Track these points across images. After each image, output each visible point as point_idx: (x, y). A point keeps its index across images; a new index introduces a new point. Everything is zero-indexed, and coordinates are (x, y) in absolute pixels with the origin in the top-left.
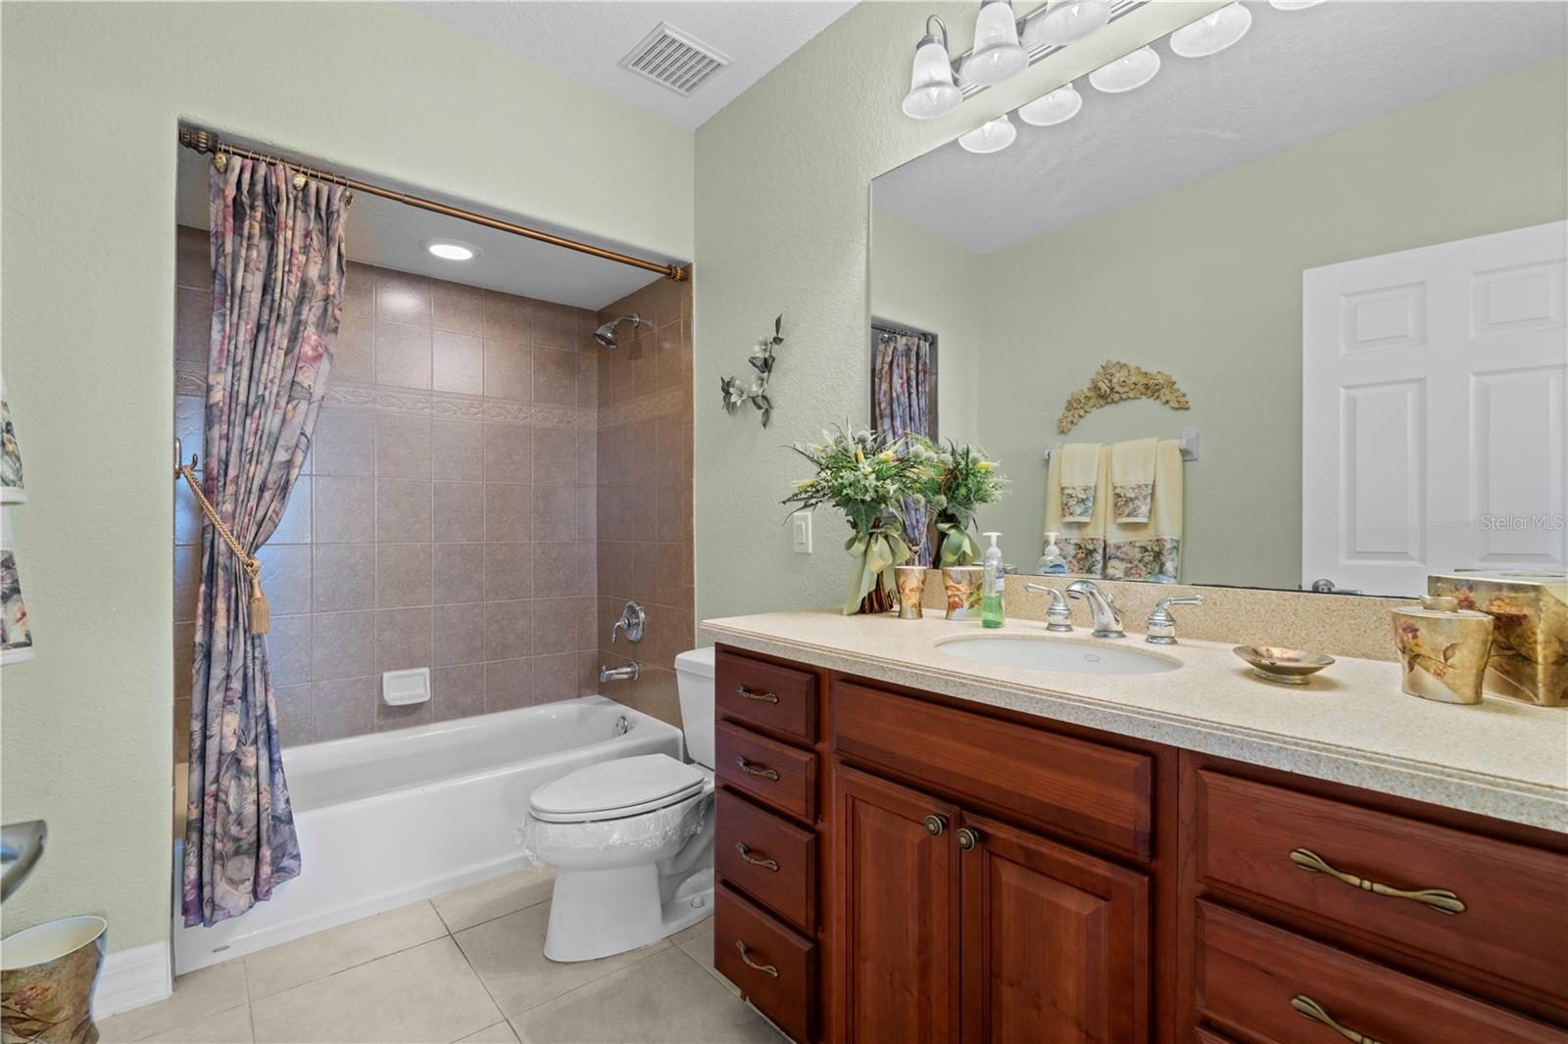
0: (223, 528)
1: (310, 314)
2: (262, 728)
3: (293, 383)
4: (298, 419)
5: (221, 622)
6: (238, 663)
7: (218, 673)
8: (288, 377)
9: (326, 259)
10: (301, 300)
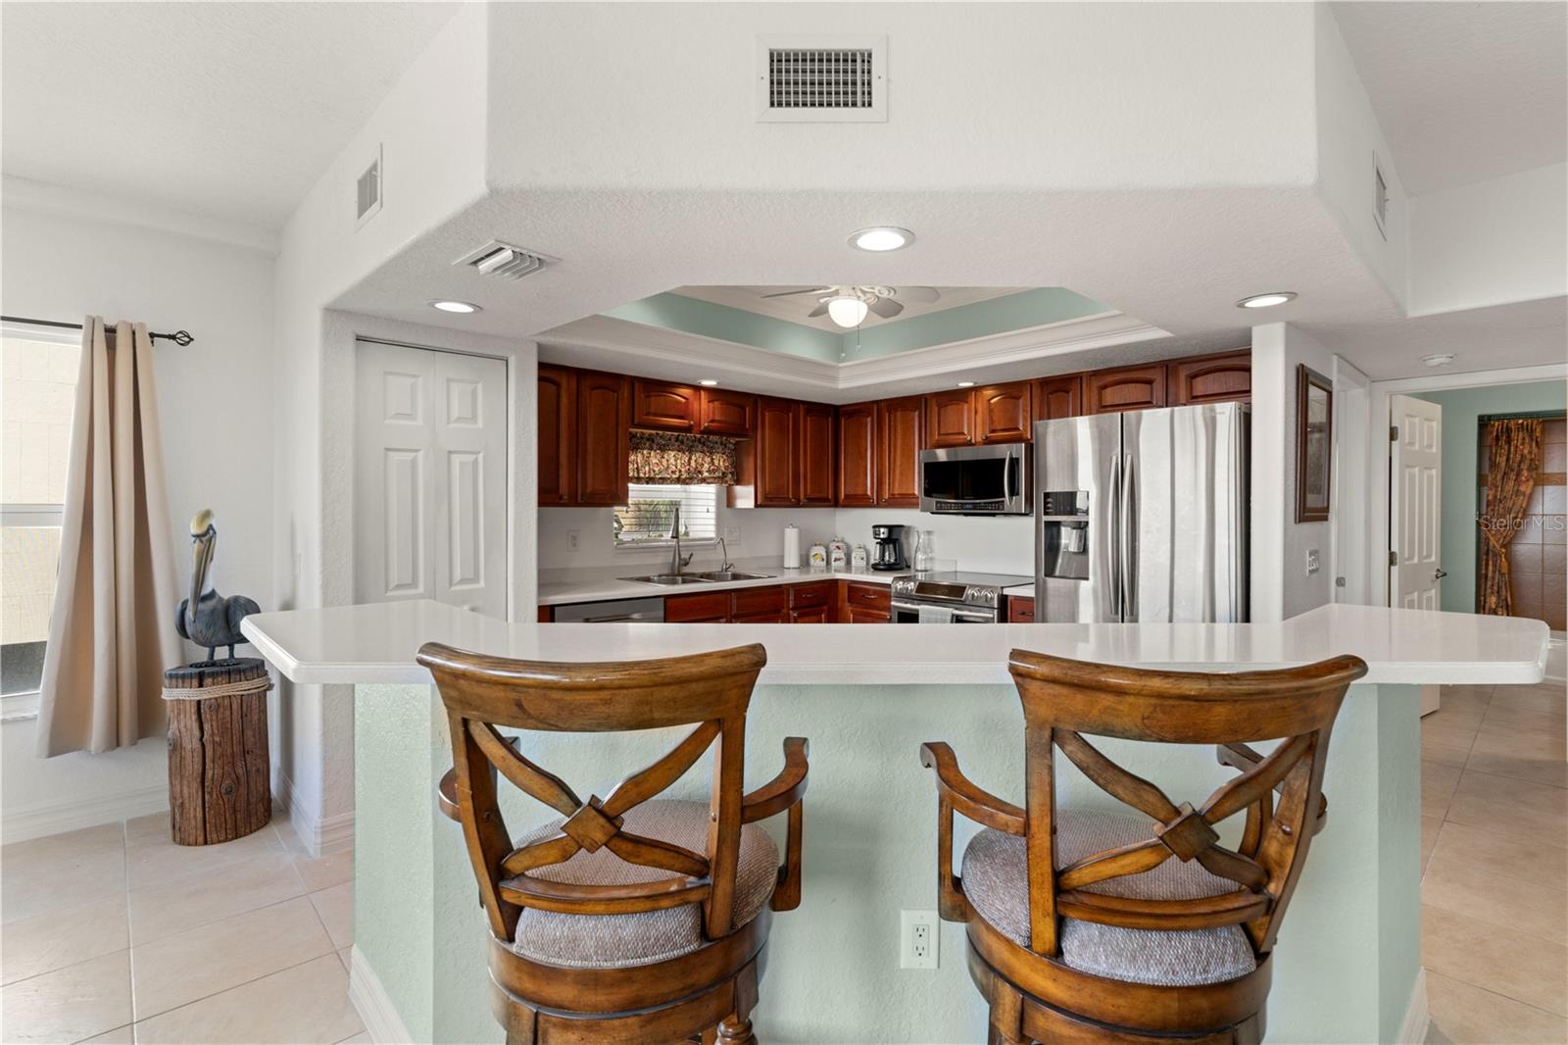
0: (1492, 538)
1: (1524, 466)
2: (1504, 603)
3: (1518, 490)
4: (1520, 502)
5: (1490, 568)
6: (1496, 581)
7: (1489, 583)
8: (1516, 488)
9: (1531, 446)
10: (1521, 462)
